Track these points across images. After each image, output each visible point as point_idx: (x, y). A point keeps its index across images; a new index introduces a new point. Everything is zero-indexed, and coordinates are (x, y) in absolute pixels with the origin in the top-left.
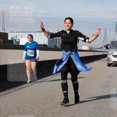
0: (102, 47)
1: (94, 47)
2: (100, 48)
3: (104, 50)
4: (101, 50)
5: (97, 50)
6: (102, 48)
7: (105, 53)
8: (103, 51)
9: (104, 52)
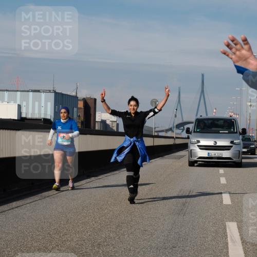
0: (170, 127)
1: (155, 128)
2: (167, 131)
3: (176, 134)
4: (169, 134)
5: (161, 134)
6: (171, 129)
7: (178, 142)
8: (173, 138)
9: (177, 138)
